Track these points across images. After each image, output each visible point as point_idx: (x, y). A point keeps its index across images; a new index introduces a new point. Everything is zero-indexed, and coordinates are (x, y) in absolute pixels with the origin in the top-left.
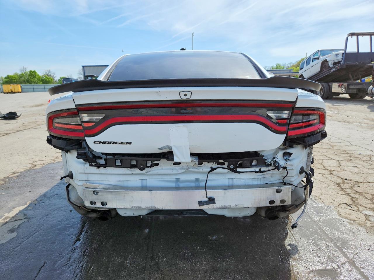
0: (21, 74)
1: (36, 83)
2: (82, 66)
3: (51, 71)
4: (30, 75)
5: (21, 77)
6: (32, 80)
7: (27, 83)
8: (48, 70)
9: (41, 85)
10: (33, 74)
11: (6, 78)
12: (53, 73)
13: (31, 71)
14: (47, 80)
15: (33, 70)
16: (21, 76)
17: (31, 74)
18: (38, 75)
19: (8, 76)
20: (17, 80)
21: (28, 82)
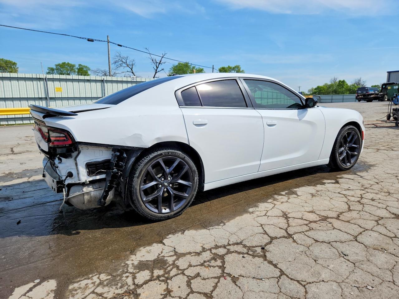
0: (330, 85)
1: (343, 93)
2: (388, 72)
3: (361, 80)
4: (338, 85)
5: (330, 88)
6: (340, 90)
7: (334, 93)
8: (359, 78)
9: (348, 95)
10: (342, 83)
11: (315, 89)
12: (363, 82)
13: (340, 81)
14: (354, 90)
15: (342, 80)
16: (330, 86)
17: (340, 84)
18: (347, 84)
19: (318, 87)
20: (325, 91)
21: (336, 92)
